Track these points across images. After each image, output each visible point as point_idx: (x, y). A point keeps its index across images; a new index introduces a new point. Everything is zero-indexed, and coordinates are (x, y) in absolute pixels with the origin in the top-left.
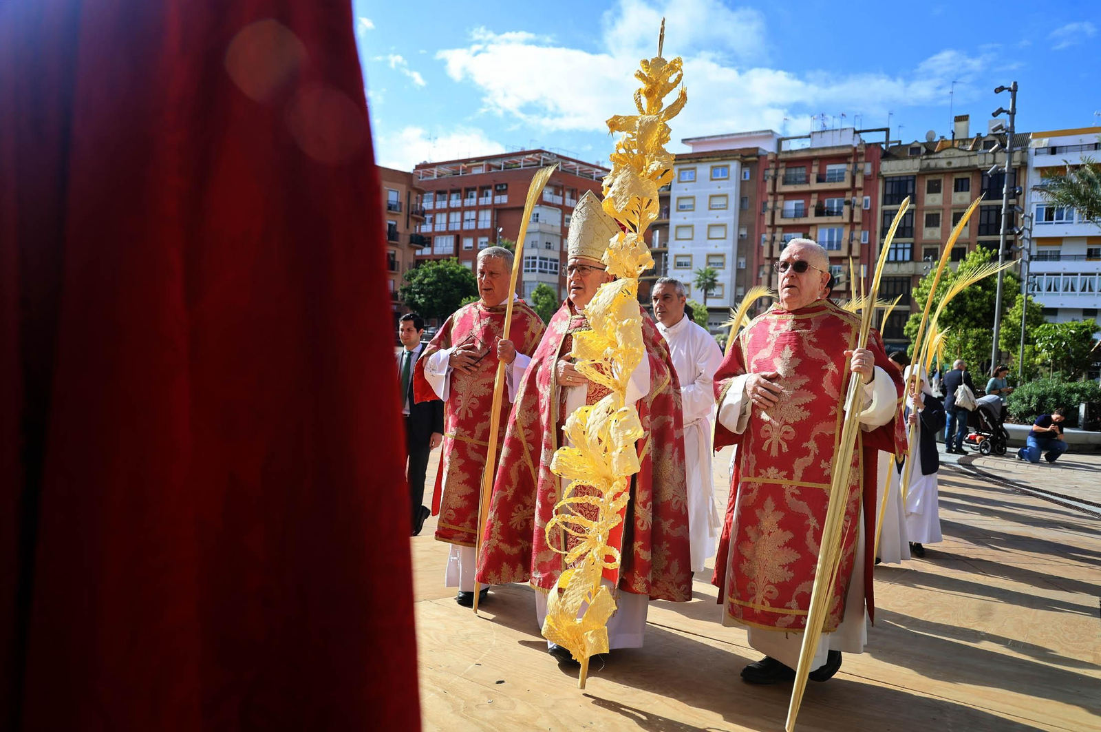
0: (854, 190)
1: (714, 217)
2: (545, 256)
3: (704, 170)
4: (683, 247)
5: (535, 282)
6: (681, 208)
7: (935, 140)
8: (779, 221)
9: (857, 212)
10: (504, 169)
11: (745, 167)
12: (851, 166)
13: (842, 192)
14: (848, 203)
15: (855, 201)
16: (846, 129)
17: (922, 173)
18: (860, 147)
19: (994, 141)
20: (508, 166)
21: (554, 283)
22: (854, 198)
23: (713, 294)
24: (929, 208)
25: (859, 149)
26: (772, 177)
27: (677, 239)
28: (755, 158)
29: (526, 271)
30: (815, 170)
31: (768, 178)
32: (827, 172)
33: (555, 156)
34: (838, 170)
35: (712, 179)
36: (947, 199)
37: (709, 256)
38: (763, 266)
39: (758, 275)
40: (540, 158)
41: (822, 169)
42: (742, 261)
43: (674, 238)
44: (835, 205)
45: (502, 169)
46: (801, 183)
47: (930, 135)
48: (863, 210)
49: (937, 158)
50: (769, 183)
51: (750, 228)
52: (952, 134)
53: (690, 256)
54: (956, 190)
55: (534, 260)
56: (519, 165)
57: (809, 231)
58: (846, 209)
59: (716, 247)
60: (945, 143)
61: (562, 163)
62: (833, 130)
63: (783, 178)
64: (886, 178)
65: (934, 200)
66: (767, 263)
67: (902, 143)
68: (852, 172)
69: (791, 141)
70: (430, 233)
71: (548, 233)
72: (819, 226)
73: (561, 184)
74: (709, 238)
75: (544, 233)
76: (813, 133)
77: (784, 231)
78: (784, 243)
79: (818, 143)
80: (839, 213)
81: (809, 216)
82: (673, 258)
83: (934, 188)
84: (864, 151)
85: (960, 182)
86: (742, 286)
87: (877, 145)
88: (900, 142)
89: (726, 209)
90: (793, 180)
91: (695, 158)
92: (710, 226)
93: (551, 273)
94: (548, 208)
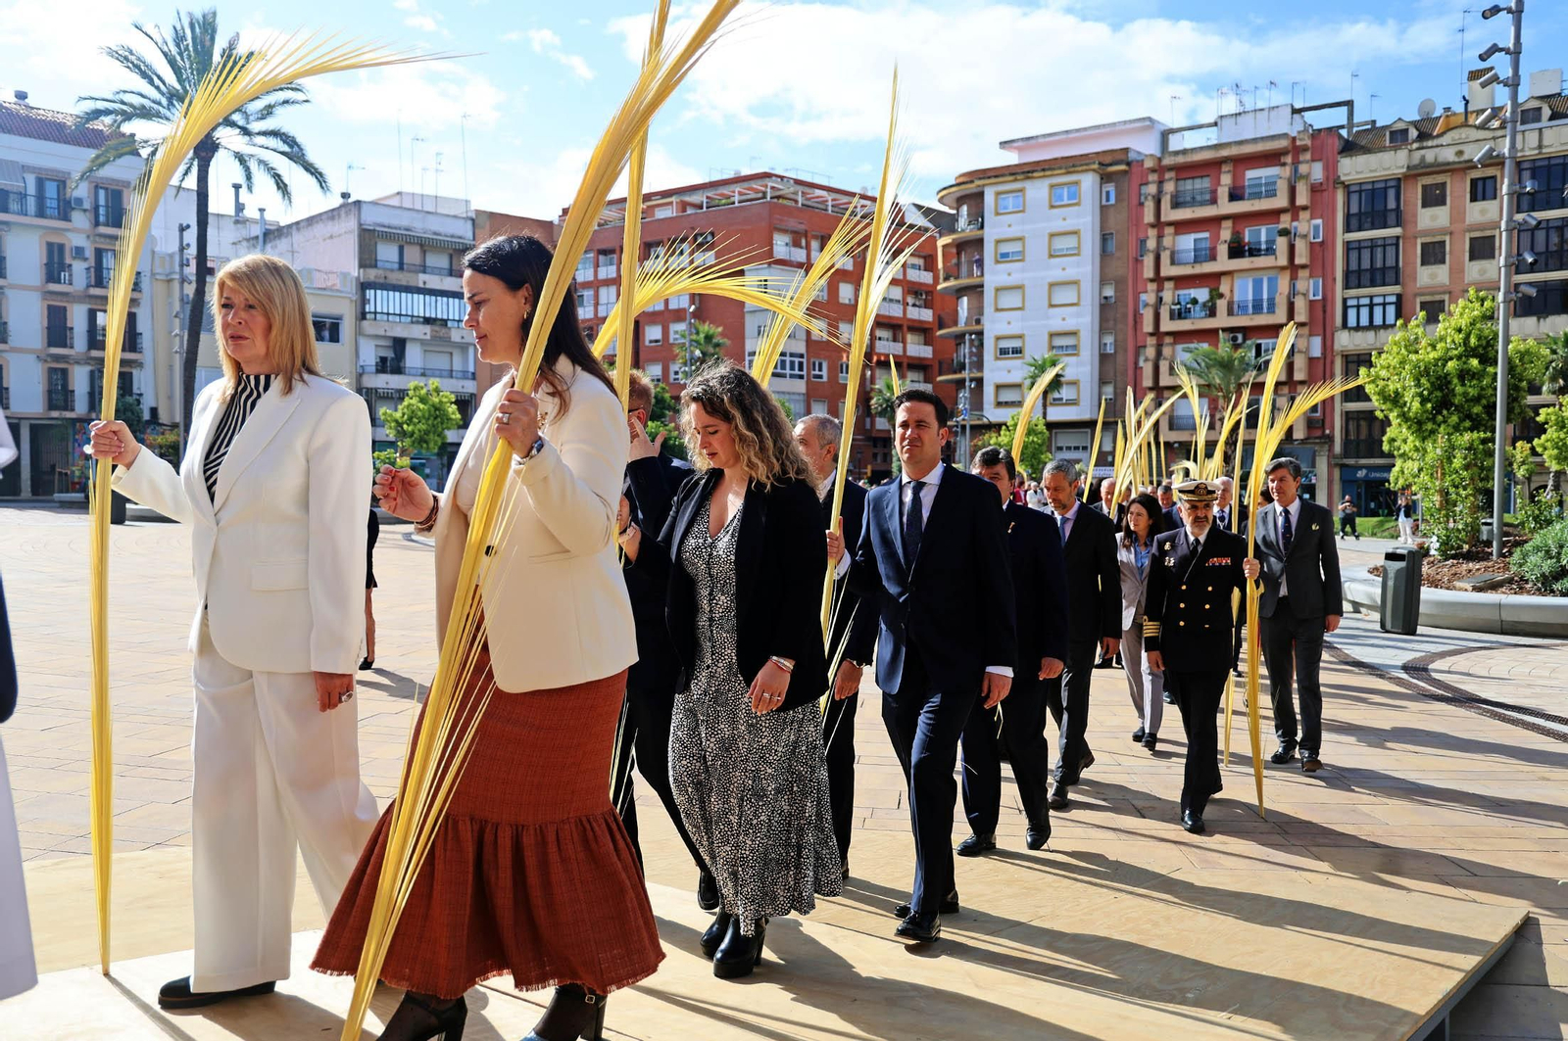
0: (1294, 209)
1: (1057, 271)
3: (1037, 190)
4: (1009, 323)
6: (1003, 258)
7: (1434, 116)
8: (1167, 270)
9: (1301, 247)
10: (707, 208)
11: (1107, 182)
12: (1288, 168)
13: (1274, 214)
14: (1284, 233)
15: (1296, 228)
16: (1277, 107)
17: (1412, 172)
18: (1301, 136)
19: (1539, 109)
20: (713, 203)
21: (799, 394)
22: (1295, 224)
23: (1061, 399)
24: (1426, 233)
25: (1300, 140)
26: (1154, 197)
27: (997, 310)
28: (1123, 167)
30: (1226, 179)
31: (1146, 198)
32: (1247, 184)
33: (792, 181)
34: (1266, 177)
35: (1052, 207)
36: (1458, 215)
37: (1052, 335)
38: (1145, 347)
39: (1136, 363)
40: (766, 186)
41: (1237, 177)
42: (1109, 340)
43: (993, 309)
44: (1263, 238)
45: (705, 209)
46: (1203, 204)
47: (1426, 105)
48: (1311, 243)
49: (1437, 146)
50: (1149, 206)
51: (1119, 284)
52: (1464, 102)
53: (1020, 337)
54: (1474, 199)
56: (732, 199)
57: (1220, 284)
58: (1281, 244)
59: (1064, 319)
60: (1452, 118)
61: (803, 193)
62: (1255, 110)
63: (1172, 196)
64: (1348, 186)
65: (1434, 218)
66: (1151, 341)
67: (1378, 125)
68: (1289, 180)
69: (1185, 133)
70: (590, 320)
72: (1235, 275)
73: (801, 227)
74: (1052, 306)
76: (1222, 117)
77: (1177, 288)
78: (1178, 307)
79: (1230, 133)
80: (1270, 251)
81: (1219, 258)
82: (993, 341)
83: (1434, 197)
84: (1308, 142)
85: (1480, 185)
86: (1111, 382)
87: (1333, 131)
88: (1374, 122)
89: (1078, 254)
90: (1188, 199)
91: (1023, 173)
92: (1052, 285)
93: (792, 376)
94: (782, 270)
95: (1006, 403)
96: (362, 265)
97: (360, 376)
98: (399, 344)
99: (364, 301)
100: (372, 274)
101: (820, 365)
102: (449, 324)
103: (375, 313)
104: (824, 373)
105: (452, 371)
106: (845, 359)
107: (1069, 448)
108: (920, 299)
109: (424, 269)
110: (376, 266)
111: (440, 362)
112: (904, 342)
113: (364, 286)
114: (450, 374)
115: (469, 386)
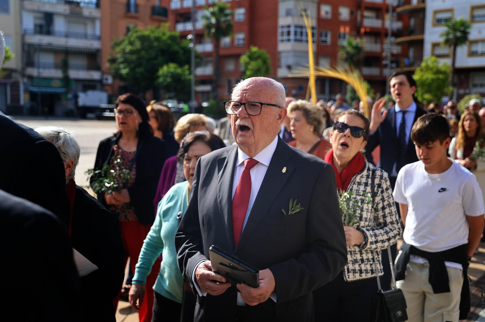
2: (301, 24)
4: (443, 1)
5: (290, 51)
23: (477, 52)
29: (282, 41)
37: (474, 8)
53: (451, 10)
55: (289, 29)
70: (189, 9)
82: (432, 14)
93: (307, 41)
95: (440, 55)
97: (23, 36)
98: (49, 17)
101: (326, 34)
102: (82, 5)
104: (329, 39)
106: (342, 30)
107: (481, 85)
111: (78, 29)
112: (383, 19)
114: (85, 36)
115: (96, 45)
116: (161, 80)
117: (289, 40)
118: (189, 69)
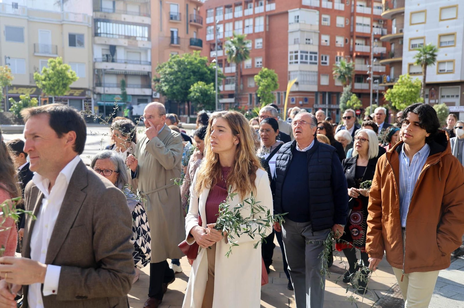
2: (306, 50)
4: (417, 31)
5: (297, 71)
21: (314, 72)
23: (444, 70)
27: (411, 24)
29: (290, 63)
37: (440, 36)
43: (409, 24)
53: (423, 38)
55: (296, 54)
59: (448, 27)
71: (307, 32)
74: (441, 20)
75: (304, 31)
82: (408, 41)
92: (442, 9)
93: (311, 63)
94: (307, 11)
95: (414, 73)
96: (95, 10)
97: (94, 63)
98: (113, 49)
99: (96, 28)
100: (99, 15)
101: (326, 58)
102: (138, 39)
103: (100, 33)
104: (328, 61)
105: (140, 61)
106: (338, 55)
107: (448, 96)
108: (380, 24)
109: (126, 12)
110: (101, 11)
111: (135, 57)
113: (96, 21)
114: (140, 62)
115: (147, 69)
116: (192, 94)
117: (297, 62)
118: (214, 86)
